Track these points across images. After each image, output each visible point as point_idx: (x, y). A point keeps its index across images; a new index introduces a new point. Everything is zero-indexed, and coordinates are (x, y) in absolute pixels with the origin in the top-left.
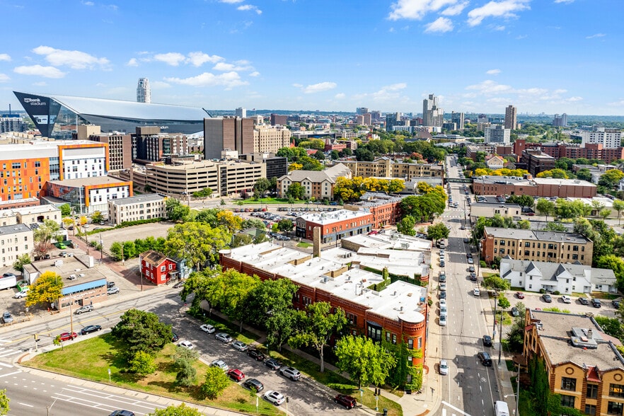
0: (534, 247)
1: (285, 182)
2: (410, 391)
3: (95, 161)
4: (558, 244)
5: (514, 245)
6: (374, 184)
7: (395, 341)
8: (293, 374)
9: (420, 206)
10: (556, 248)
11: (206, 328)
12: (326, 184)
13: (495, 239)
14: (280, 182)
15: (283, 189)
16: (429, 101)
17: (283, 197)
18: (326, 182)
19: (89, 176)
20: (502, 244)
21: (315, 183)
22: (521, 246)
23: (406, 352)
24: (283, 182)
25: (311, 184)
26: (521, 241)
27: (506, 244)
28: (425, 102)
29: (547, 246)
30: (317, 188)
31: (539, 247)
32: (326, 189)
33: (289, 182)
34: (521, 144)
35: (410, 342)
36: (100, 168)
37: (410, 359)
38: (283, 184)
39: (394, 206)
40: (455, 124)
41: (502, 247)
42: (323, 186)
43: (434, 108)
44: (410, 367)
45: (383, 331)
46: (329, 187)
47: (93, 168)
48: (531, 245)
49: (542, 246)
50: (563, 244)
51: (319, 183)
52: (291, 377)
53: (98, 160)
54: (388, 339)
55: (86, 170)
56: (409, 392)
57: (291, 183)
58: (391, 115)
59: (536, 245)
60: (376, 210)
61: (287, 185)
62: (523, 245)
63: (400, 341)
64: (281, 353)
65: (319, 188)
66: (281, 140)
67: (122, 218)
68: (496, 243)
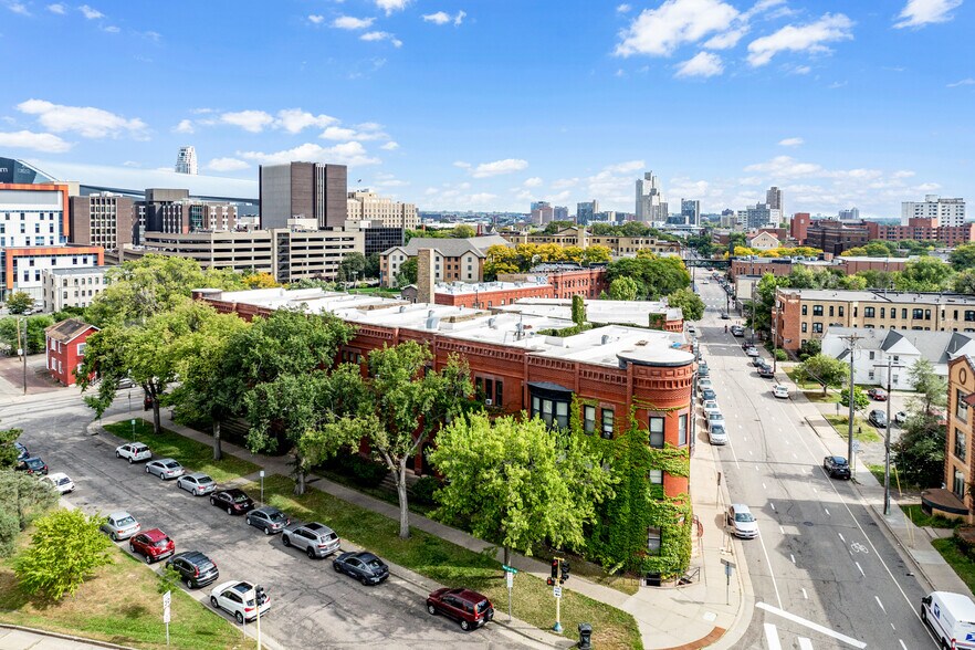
0: (883, 316)
1: (394, 258)
2: (658, 575)
3: (42, 217)
4: (933, 309)
5: (841, 314)
6: (556, 254)
7: (609, 429)
8: (314, 538)
9: (643, 275)
10: (928, 317)
11: (128, 449)
12: (470, 260)
13: (803, 303)
14: (385, 257)
15: (391, 270)
16: (645, 182)
17: (391, 286)
18: (469, 255)
19: (28, 243)
20: (817, 313)
21: (449, 258)
22: (855, 315)
23: (645, 456)
24: (391, 257)
25: (441, 259)
26: (855, 305)
27: (826, 311)
28: (639, 184)
29: (910, 314)
30: (453, 267)
31: (893, 316)
32: (470, 268)
33: (401, 258)
34: (802, 221)
35: (656, 425)
36: (52, 230)
37: (655, 477)
38: (391, 261)
39: (595, 277)
40: (687, 218)
41: (818, 319)
42: (464, 262)
43: (654, 192)
44: (655, 502)
45: (576, 405)
46: (475, 264)
47: (37, 230)
48: (878, 313)
49: (899, 313)
50: (943, 308)
51: (457, 259)
52: (310, 549)
53: (47, 216)
54: (590, 427)
55: (23, 231)
56: (654, 581)
57: (405, 258)
58: (586, 204)
59: (888, 313)
60: (559, 280)
61: (398, 262)
62: (861, 313)
63: (624, 426)
64: (300, 498)
65: (456, 266)
66: (400, 219)
67: (65, 301)
68: (805, 312)
